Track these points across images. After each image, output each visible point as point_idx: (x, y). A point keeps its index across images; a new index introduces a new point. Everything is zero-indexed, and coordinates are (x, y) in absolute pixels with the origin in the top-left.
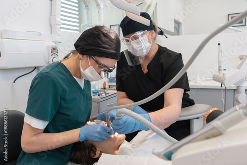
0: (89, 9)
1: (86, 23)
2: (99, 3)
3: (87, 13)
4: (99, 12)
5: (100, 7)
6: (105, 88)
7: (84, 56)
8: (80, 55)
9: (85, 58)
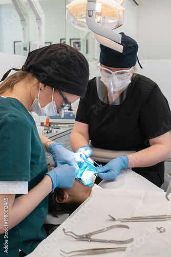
1: (23, 42)
2: (40, 17)
3: (23, 29)
4: (39, 28)
5: (41, 22)
6: (50, 126)
7: (46, 86)
8: (40, 84)
9: (48, 89)
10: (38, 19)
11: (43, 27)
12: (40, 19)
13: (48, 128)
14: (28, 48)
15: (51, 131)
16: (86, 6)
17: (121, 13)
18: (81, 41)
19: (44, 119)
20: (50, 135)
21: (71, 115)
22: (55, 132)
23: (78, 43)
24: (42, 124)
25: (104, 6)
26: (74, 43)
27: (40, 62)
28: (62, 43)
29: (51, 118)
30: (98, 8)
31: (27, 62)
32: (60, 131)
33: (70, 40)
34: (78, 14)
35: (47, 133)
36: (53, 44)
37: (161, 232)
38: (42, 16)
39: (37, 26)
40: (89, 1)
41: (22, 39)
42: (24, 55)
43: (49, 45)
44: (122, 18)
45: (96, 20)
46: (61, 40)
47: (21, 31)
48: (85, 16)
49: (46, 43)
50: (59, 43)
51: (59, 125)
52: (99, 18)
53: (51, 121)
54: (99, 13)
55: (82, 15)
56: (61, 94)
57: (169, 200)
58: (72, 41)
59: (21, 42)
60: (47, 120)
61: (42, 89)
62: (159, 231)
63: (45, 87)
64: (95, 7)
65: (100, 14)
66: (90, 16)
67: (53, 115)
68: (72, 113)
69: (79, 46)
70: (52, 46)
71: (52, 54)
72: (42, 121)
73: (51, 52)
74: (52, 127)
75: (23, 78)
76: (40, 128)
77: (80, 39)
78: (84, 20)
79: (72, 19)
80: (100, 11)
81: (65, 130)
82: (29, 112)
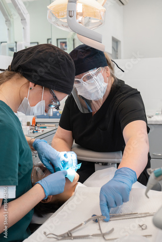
0: (10, 24)
1: (8, 42)
2: (25, 17)
3: (8, 29)
4: (24, 28)
5: (26, 22)
6: (36, 125)
7: (37, 86)
8: (31, 83)
9: (38, 88)
10: (23, 19)
11: (28, 27)
12: (25, 20)
13: (34, 128)
14: (15, 48)
15: (37, 131)
16: (67, 6)
17: (102, 13)
18: (67, 41)
19: (30, 119)
20: (36, 134)
21: (58, 114)
22: (41, 131)
23: (65, 43)
24: (28, 124)
25: (85, 6)
26: (61, 42)
27: (30, 62)
28: (49, 43)
29: (38, 117)
30: (79, 8)
31: (14, 62)
32: (46, 130)
33: (57, 40)
34: (60, 14)
35: (34, 132)
36: (40, 44)
37: (143, 229)
38: (27, 16)
39: (22, 26)
40: (69, 2)
41: (7, 39)
42: (10, 56)
43: (36, 45)
44: (103, 19)
45: (78, 21)
46: (48, 40)
47: (6, 32)
48: (66, 16)
49: (31, 43)
50: (46, 43)
51: (46, 125)
52: (80, 18)
53: (37, 120)
54: (79, 13)
55: (63, 16)
56: (51, 92)
57: (148, 197)
58: (59, 41)
59: (6, 42)
60: (34, 120)
61: (33, 88)
62: (141, 228)
63: (35, 86)
64: (75, 7)
65: (81, 14)
66: (71, 17)
67: (40, 114)
68: (58, 112)
69: (66, 46)
70: (39, 46)
71: (41, 53)
72: (28, 121)
73: (40, 52)
74: (38, 127)
75: (10, 78)
76: (26, 128)
77: (66, 39)
78: (66, 20)
79: (53, 20)
80: (81, 12)
81: (51, 130)
82: (15, 114)
